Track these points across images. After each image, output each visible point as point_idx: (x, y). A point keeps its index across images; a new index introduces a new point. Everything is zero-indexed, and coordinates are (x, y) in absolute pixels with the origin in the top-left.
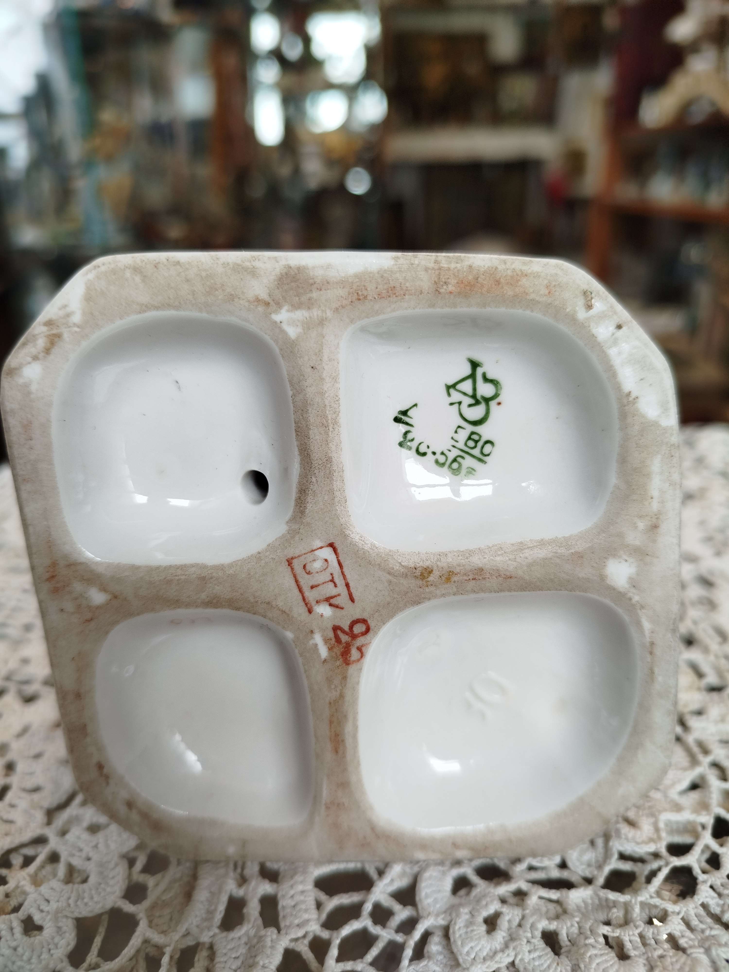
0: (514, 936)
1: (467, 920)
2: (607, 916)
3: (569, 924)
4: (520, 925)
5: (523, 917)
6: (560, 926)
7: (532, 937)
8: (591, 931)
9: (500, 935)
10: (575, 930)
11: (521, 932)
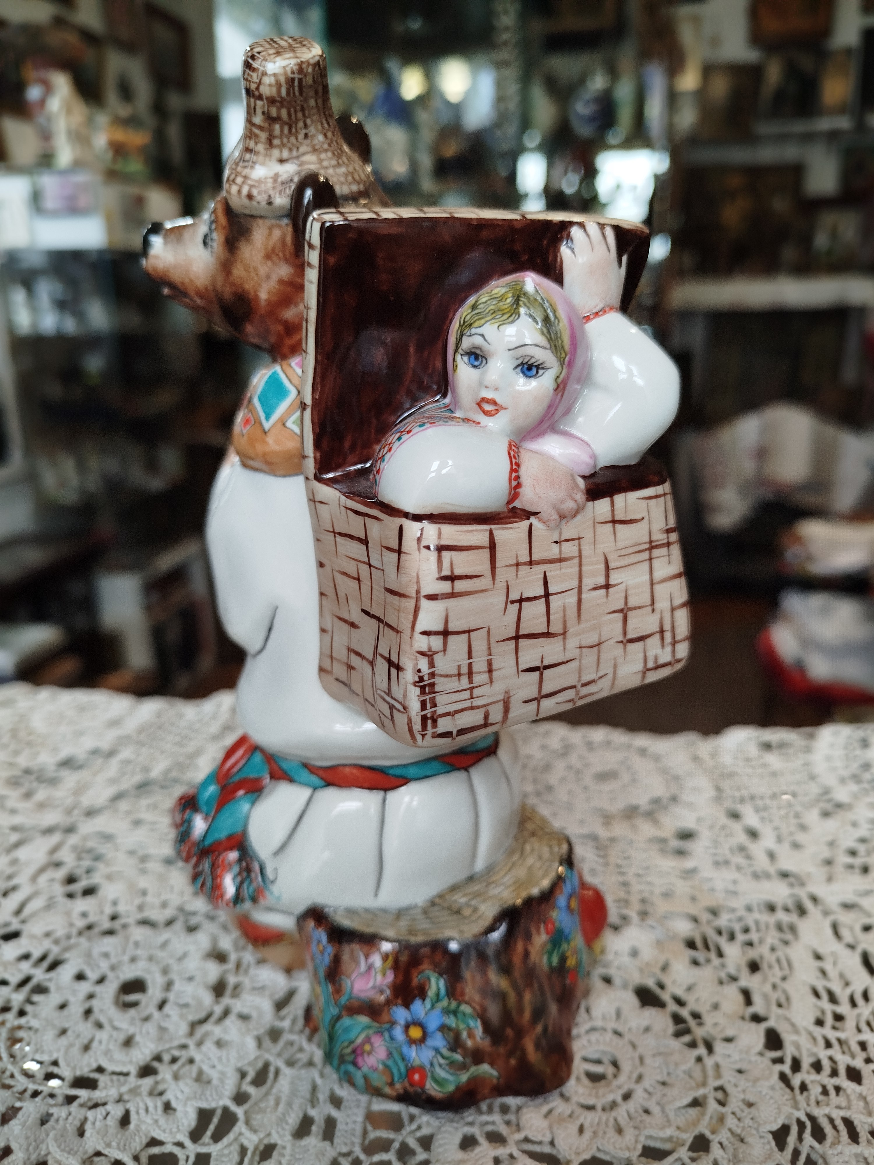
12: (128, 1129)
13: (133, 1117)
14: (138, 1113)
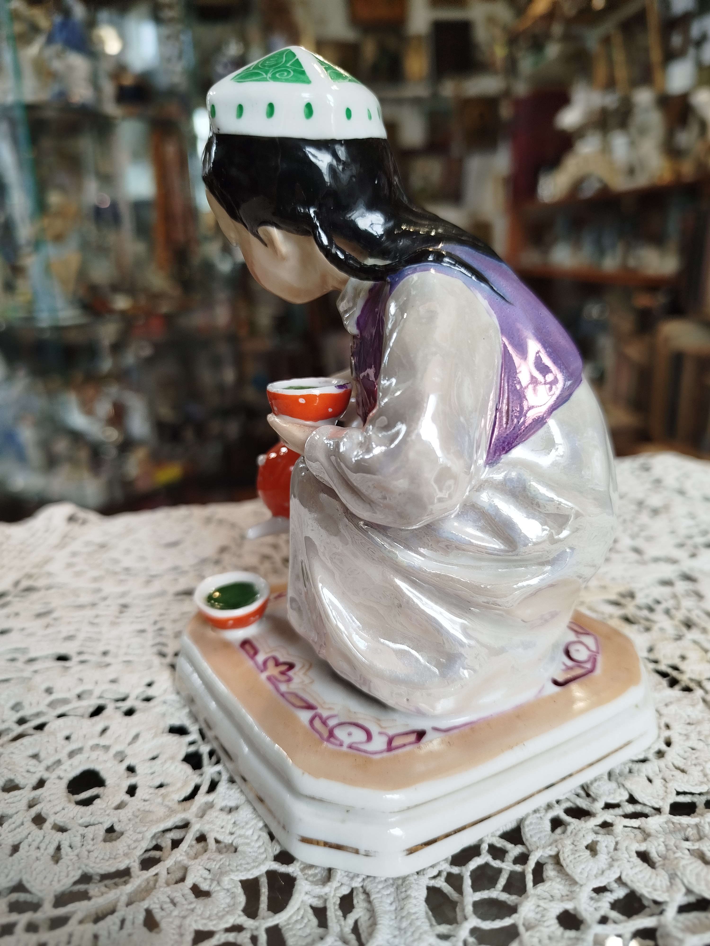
0: (615, 857)
1: (572, 850)
2: (685, 834)
3: (656, 844)
4: (616, 849)
5: (617, 843)
6: (649, 847)
7: (630, 857)
8: (676, 847)
9: (603, 858)
10: (662, 848)
11: (619, 853)
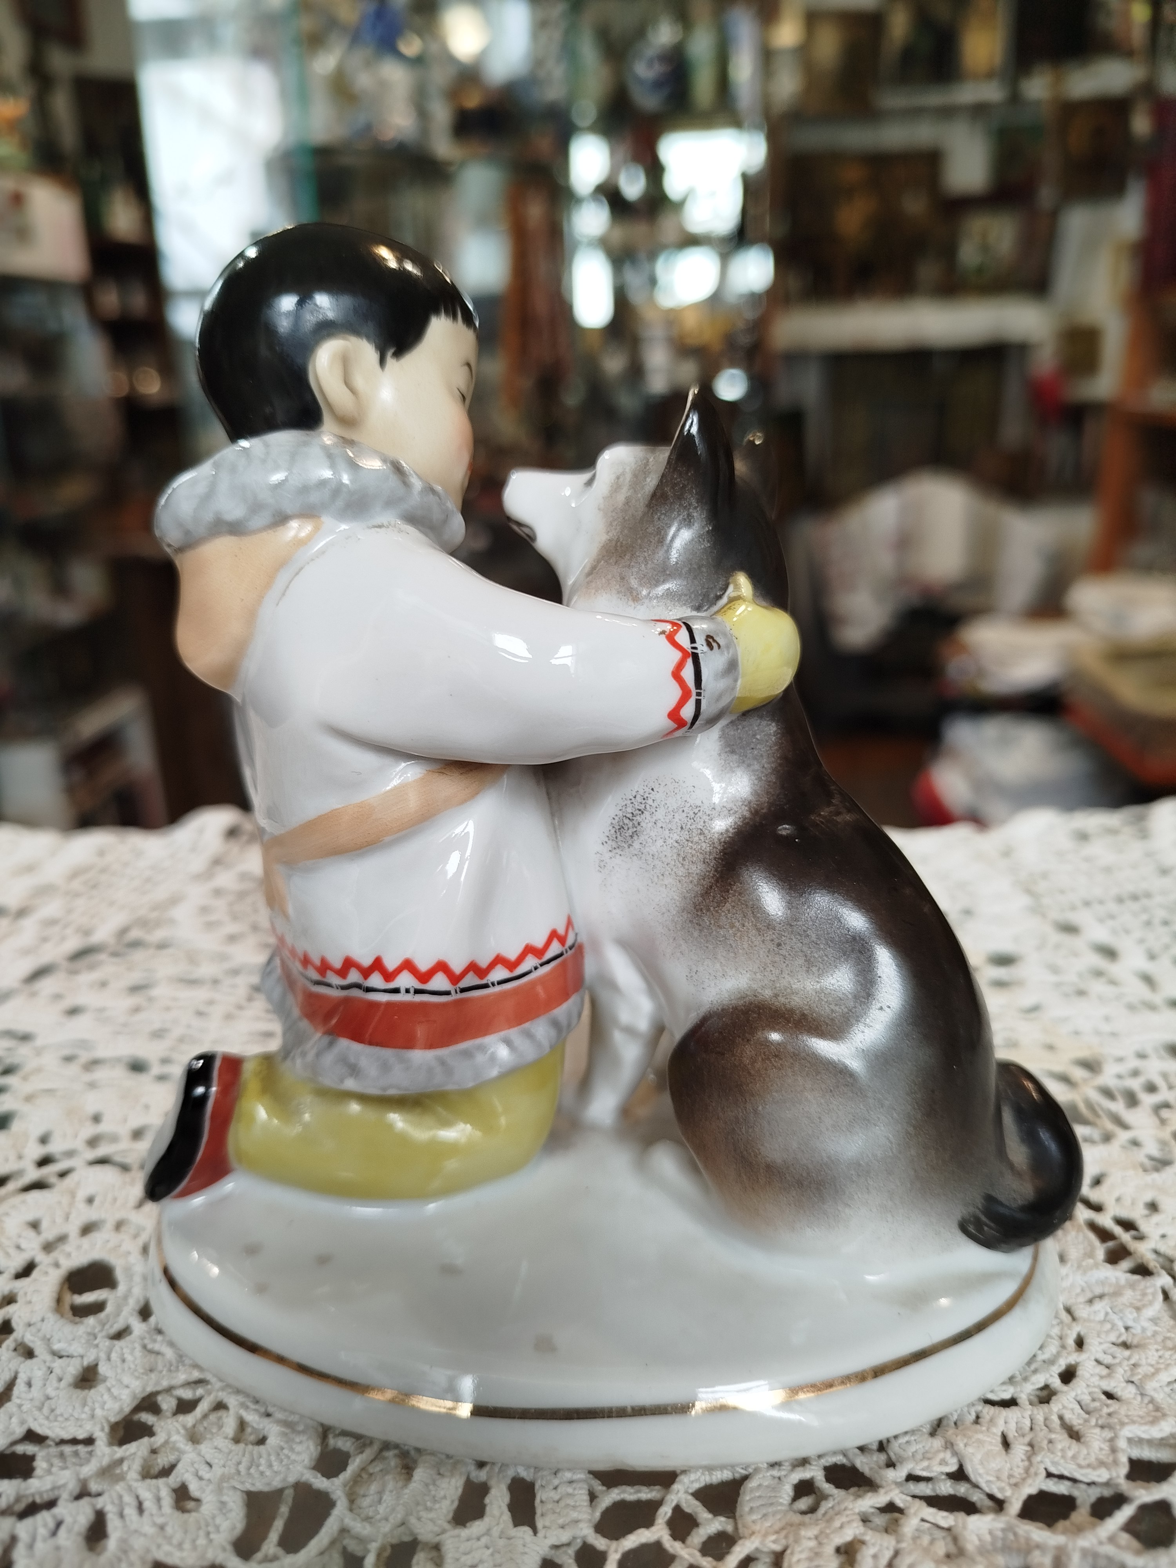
1: (811, 1550)
5: (896, 1553)
12: (104, 1549)
13: (113, 1525)
14: (121, 1515)
